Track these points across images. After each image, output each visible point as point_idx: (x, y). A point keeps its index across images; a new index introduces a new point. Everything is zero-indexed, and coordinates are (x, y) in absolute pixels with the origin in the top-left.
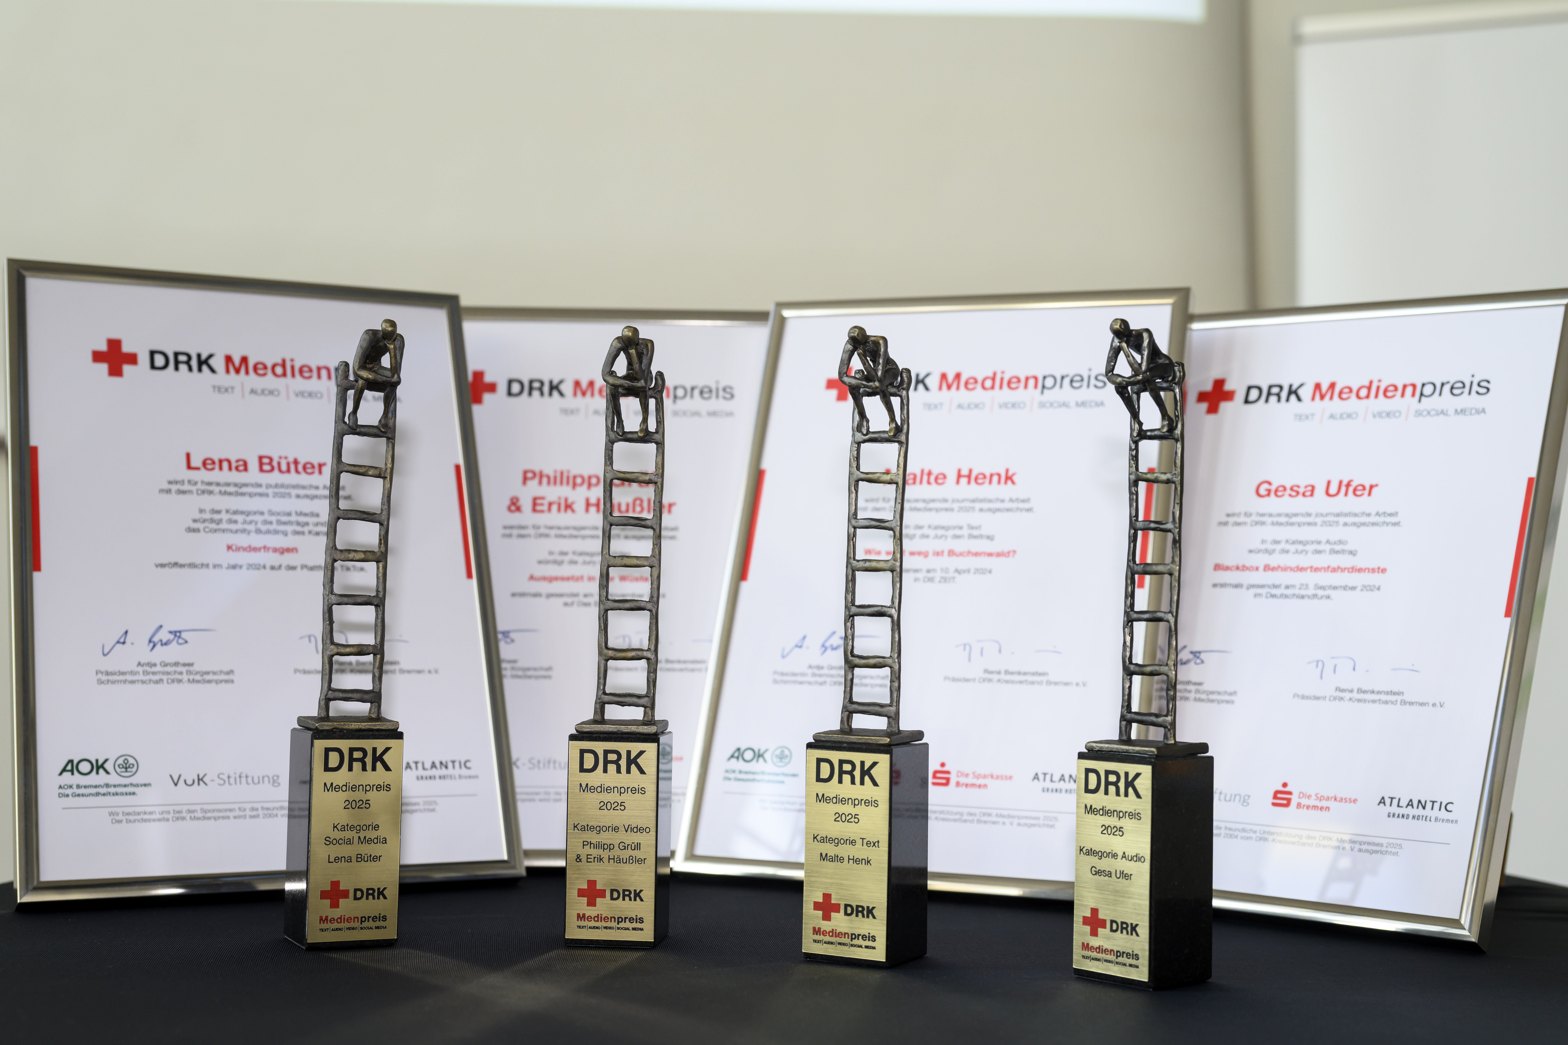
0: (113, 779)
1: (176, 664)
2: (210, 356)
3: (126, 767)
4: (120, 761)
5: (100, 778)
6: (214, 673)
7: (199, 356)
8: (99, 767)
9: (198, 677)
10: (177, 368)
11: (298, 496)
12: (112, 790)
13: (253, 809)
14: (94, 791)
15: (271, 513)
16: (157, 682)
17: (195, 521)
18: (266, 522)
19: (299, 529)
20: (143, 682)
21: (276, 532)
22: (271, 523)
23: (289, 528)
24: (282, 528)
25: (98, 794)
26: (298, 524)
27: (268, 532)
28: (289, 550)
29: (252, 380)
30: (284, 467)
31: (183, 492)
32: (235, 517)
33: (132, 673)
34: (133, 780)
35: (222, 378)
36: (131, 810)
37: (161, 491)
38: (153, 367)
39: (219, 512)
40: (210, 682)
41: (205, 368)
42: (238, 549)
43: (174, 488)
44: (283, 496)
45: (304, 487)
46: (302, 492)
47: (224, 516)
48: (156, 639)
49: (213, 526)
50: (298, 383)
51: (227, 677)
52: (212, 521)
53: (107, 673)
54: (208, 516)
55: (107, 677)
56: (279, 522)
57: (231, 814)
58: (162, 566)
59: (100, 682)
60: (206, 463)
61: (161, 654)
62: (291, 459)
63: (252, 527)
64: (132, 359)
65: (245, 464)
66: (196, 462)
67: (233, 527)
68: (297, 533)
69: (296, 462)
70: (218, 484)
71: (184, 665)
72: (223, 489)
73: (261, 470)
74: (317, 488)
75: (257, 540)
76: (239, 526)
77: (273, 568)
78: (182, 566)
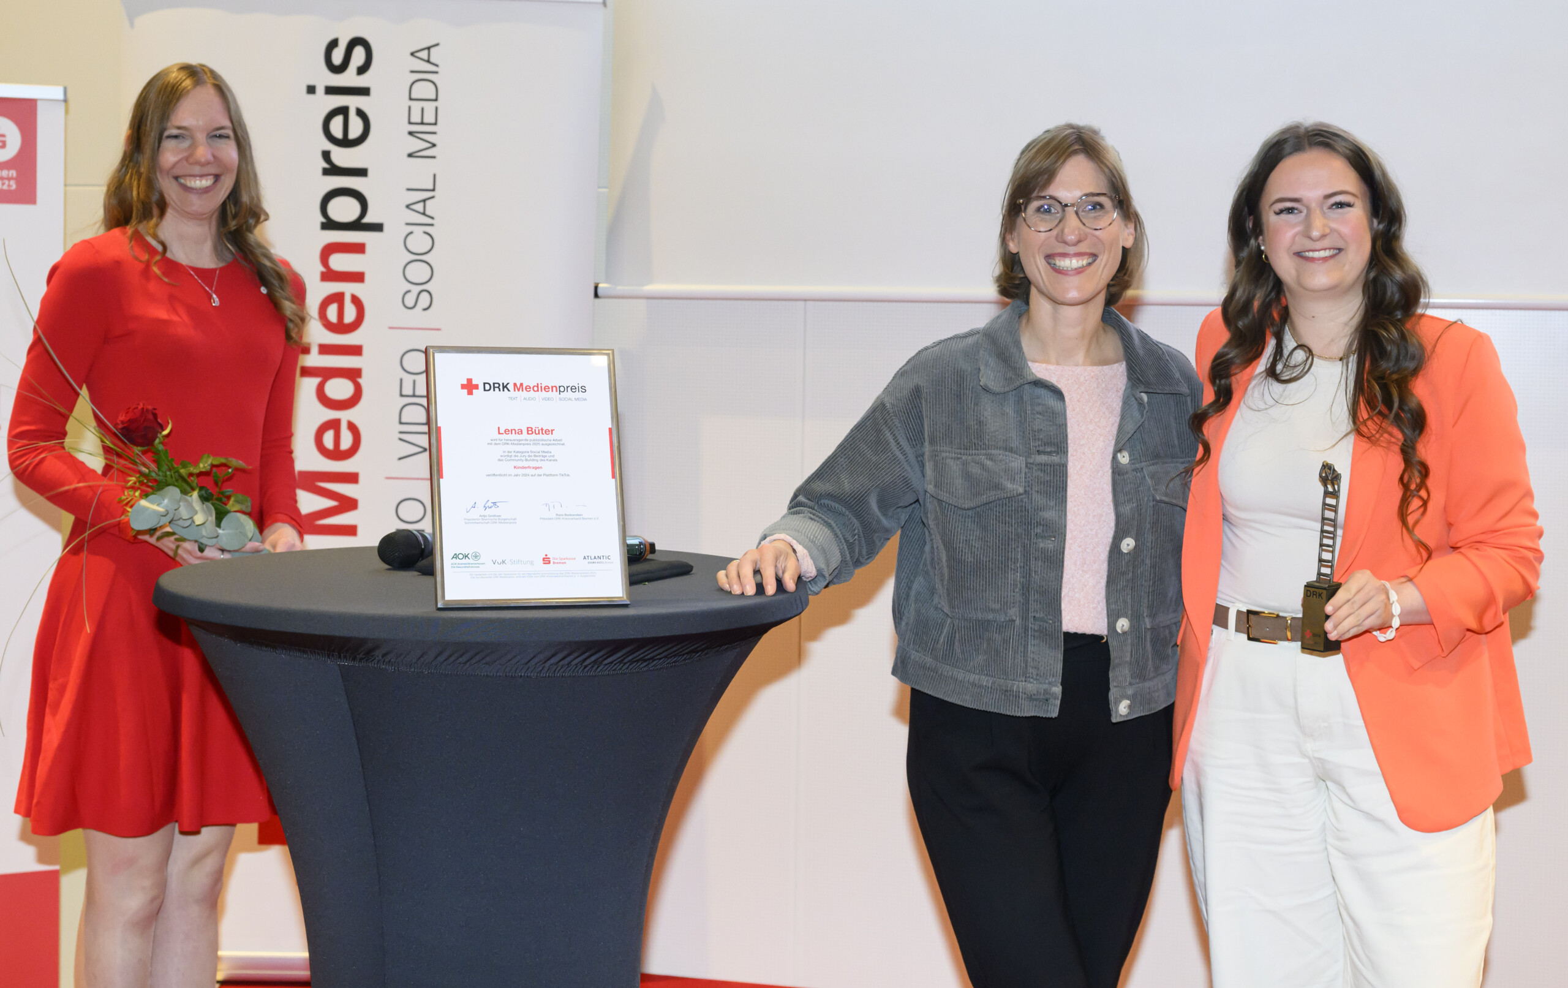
0: (471, 561)
1: (494, 516)
2: (508, 384)
3: (476, 557)
4: (474, 554)
5: (466, 561)
6: (509, 519)
7: (503, 384)
8: (466, 556)
9: (503, 521)
10: (494, 390)
11: (543, 444)
12: (471, 565)
13: (523, 574)
14: (464, 565)
15: (532, 452)
16: (487, 523)
17: (501, 456)
18: (529, 456)
19: (543, 458)
20: (482, 523)
21: (533, 460)
22: (532, 456)
23: (539, 458)
24: (536, 458)
25: (465, 567)
26: (543, 456)
27: (530, 460)
28: (538, 468)
29: (525, 394)
30: (537, 432)
31: (497, 444)
32: (517, 454)
33: (478, 519)
34: (478, 562)
35: (513, 393)
36: (477, 573)
37: (488, 444)
38: (485, 390)
39: (511, 452)
40: (507, 523)
41: (505, 389)
42: (518, 468)
43: (493, 442)
44: (536, 444)
45: (545, 440)
46: (544, 443)
47: (513, 454)
48: (486, 506)
49: (509, 458)
50: (544, 394)
51: (514, 521)
52: (508, 456)
53: (468, 520)
54: (506, 454)
55: (468, 521)
56: (535, 456)
57: (515, 576)
58: (489, 475)
59: (466, 523)
60: (507, 431)
61: (489, 512)
62: (540, 428)
63: (524, 458)
64: (476, 387)
65: (521, 431)
66: (502, 431)
67: (517, 458)
68: (542, 460)
69: (542, 429)
70: (511, 440)
71: (497, 516)
72: (512, 442)
73: (528, 434)
74: (550, 440)
75: (526, 464)
76: (519, 458)
77: (532, 475)
78: (497, 475)
